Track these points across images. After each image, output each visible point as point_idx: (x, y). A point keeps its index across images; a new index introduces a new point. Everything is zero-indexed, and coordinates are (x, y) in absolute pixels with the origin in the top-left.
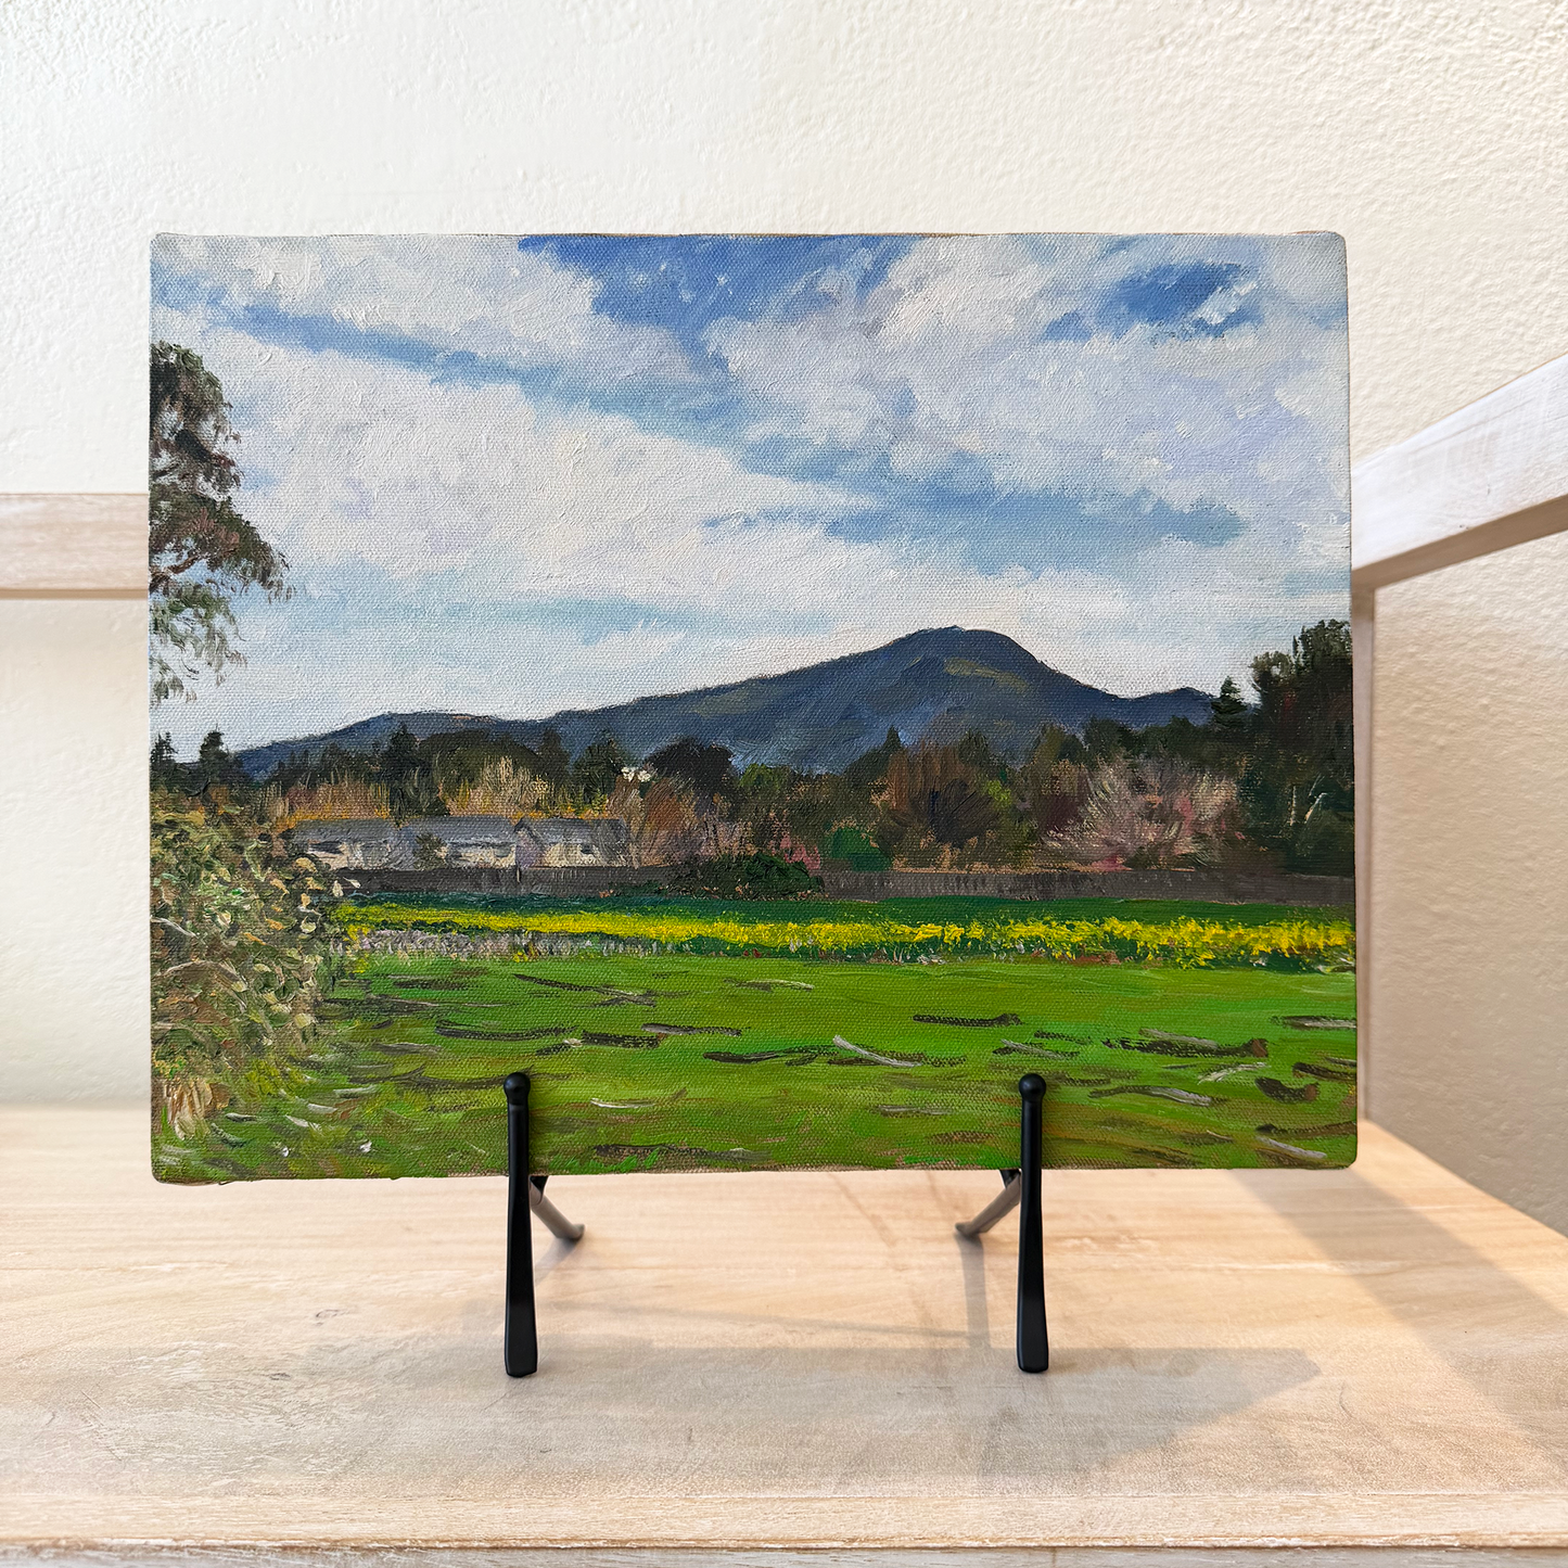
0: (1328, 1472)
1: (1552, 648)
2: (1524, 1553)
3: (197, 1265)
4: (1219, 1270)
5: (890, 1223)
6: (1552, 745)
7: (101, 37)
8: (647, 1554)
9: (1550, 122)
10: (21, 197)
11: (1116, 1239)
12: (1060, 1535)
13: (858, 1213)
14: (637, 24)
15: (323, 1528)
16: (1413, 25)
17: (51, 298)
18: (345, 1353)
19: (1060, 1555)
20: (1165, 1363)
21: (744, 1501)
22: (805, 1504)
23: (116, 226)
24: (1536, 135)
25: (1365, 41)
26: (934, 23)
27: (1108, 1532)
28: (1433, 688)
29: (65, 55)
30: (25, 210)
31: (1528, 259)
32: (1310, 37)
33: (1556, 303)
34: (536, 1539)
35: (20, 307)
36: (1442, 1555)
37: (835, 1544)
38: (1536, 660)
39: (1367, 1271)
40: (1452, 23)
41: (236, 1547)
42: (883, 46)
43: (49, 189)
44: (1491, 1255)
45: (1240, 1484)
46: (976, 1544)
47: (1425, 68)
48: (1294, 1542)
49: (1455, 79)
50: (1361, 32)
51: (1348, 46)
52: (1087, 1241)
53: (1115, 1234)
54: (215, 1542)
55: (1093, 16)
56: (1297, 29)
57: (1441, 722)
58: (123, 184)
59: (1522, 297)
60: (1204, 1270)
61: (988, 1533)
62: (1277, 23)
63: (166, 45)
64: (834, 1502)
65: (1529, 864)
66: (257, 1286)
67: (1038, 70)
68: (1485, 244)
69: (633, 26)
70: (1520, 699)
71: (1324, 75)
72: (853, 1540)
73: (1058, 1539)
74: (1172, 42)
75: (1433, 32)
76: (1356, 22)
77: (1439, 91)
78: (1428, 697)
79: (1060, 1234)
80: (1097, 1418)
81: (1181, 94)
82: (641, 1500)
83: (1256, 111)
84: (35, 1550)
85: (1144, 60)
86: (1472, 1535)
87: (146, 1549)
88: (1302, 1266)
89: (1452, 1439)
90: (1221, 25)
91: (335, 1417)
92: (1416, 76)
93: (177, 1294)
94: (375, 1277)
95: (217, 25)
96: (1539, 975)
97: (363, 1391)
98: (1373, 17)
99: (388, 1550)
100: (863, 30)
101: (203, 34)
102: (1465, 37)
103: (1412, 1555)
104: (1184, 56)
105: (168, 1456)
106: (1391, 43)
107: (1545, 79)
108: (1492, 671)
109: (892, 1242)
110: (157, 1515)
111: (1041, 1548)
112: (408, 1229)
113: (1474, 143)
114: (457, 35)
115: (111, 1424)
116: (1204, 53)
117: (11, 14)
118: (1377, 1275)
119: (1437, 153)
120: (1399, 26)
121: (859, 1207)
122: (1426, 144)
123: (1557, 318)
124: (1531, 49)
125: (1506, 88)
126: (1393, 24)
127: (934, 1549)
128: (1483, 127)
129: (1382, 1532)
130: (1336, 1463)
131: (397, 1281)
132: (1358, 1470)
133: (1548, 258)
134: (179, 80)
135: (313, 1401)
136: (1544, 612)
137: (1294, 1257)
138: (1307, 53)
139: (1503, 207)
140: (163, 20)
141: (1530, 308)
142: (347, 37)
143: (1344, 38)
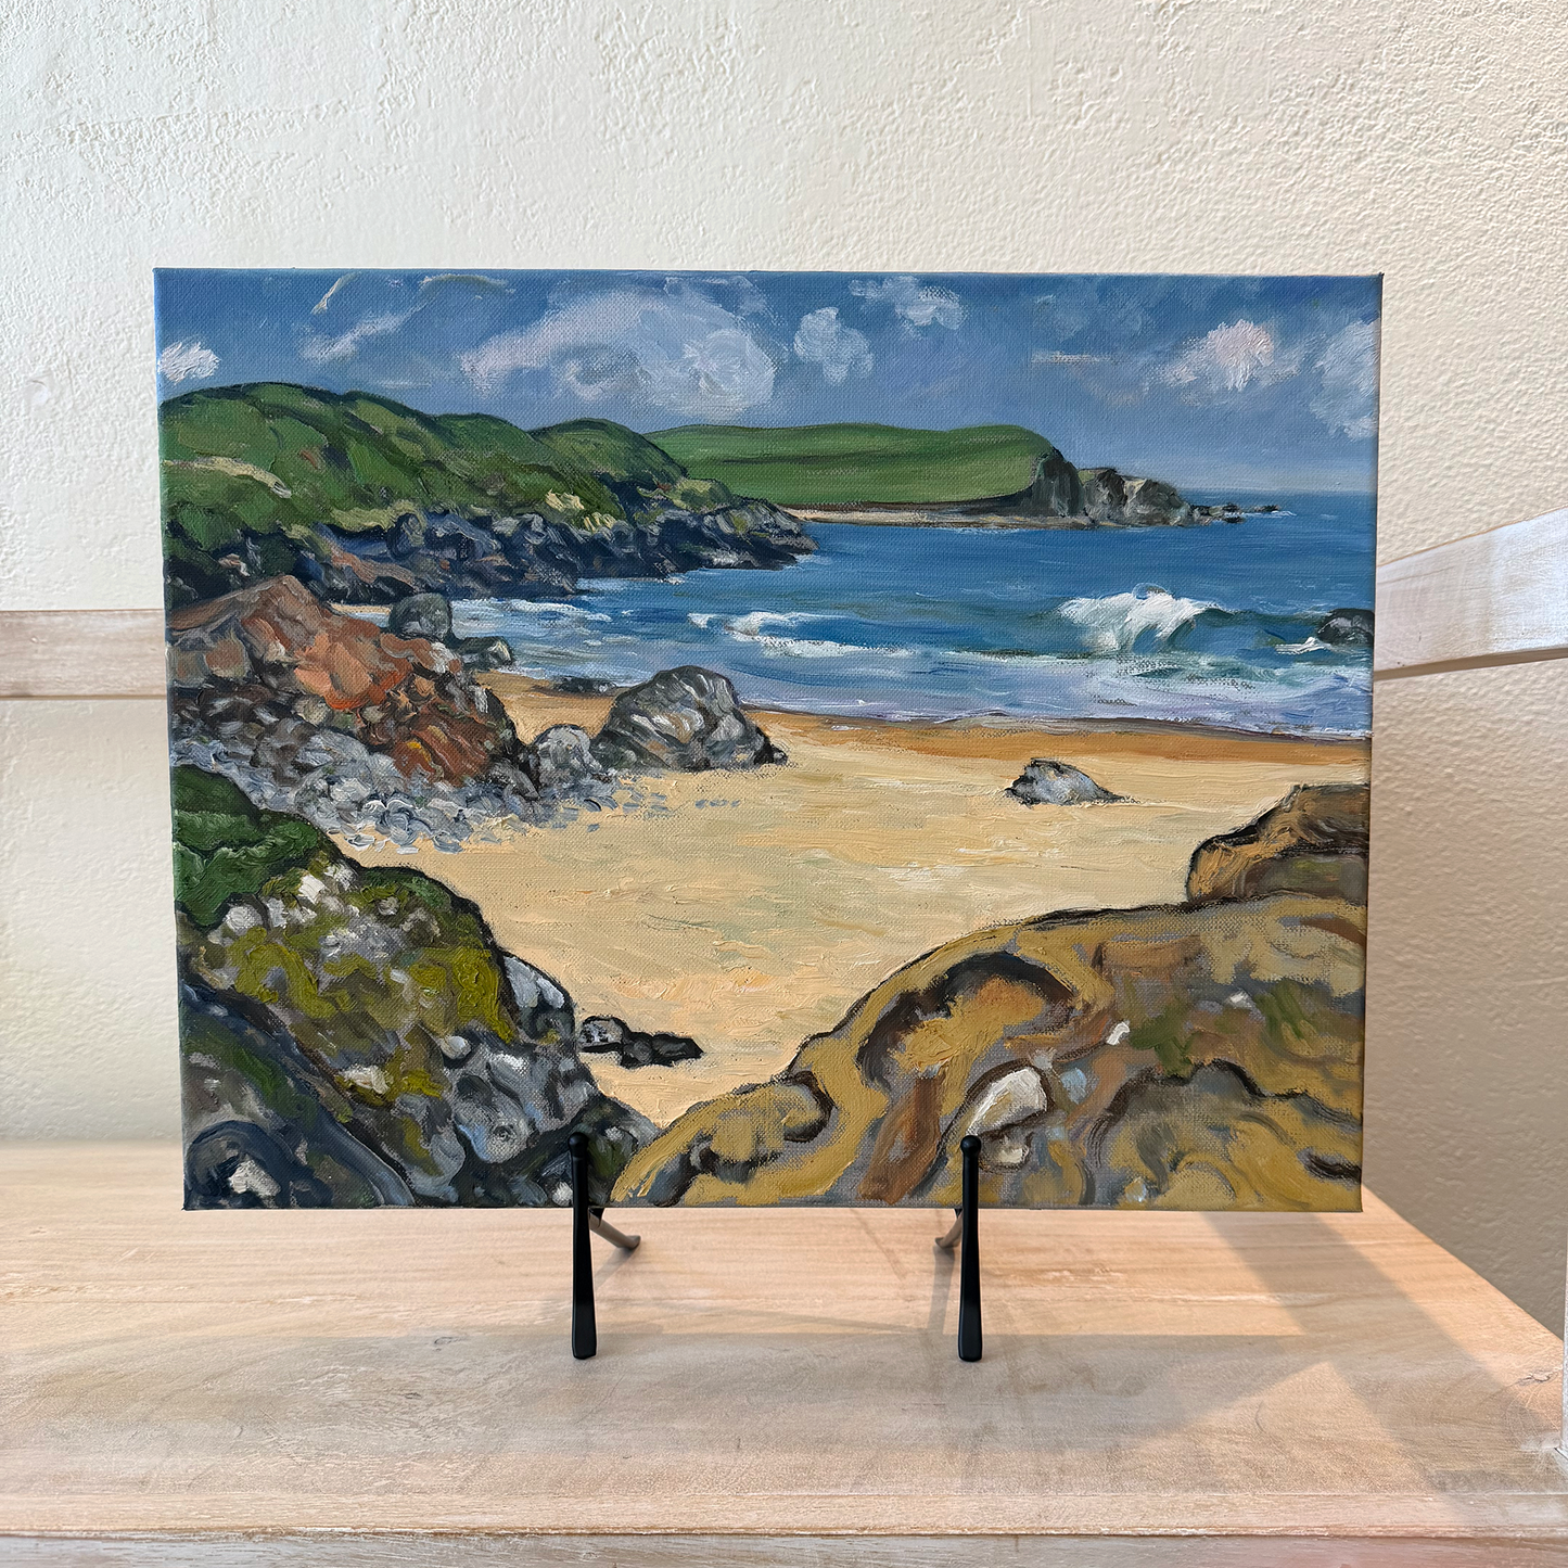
0: (1236, 1477)
1: (1513, 721)
2: (1379, 1541)
3: (330, 1297)
4: (1175, 1300)
5: (903, 1257)
6: (1511, 810)
7: (180, 170)
8: (708, 1538)
9: (1524, 228)
10: (113, 322)
11: (1090, 1271)
12: (1022, 1526)
13: (875, 1247)
14: (672, 151)
15: (463, 1519)
16: (1397, 137)
17: (144, 415)
18: (462, 1375)
19: (1021, 1541)
20: (1119, 1384)
21: (781, 1498)
22: (828, 1500)
24: (1510, 241)
25: (1351, 153)
26: (947, 144)
27: (1059, 1524)
28: (1402, 759)
29: (148, 188)
30: (118, 334)
31: (1500, 359)
32: (1298, 151)
33: (1524, 400)
34: (624, 1528)
36: (1315, 1542)
37: (850, 1532)
38: (1500, 732)
39: (1298, 1302)
40: (1434, 134)
41: (399, 1533)
42: (899, 169)
43: (139, 313)
44: (1406, 1287)
45: (1165, 1486)
46: (957, 1532)
47: (1408, 178)
48: (1201, 1531)
49: (1435, 188)
50: (1347, 145)
51: (1334, 158)
52: (1066, 1273)
53: (1090, 1266)
54: (383, 1530)
55: (1095, 135)
56: (1286, 143)
57: (1410, 790)
59: (1493, 395)
60: (1162, 1301)
61: (967, 1523)
62: (1269, 138)
63: (240, 177)
64: (850, 1499)
65: (1488, 918)
66: (383, 1316)
67: (1043, 188)
68: (1459, 344)
69: (669, 153)
70: (1483, 768)
71: (1312, 187)
72: (864, 1529)
73: (1020, 1529)
74: (1169, 158)
75: (1416, 143)
76: (1342, 135)
77: (1421, 200)
78: (1398, 768)
79: (1044, 1267)
80: (1060, 1431)
81: (1176, 208)
82: (703, 1497)
83: (1247, 222)
84: (250, 1536)
85: (1142, 175)
86: (1339, 1527)
87: (331, 1534)
88: (1244, 1297)
89: (1339, 1450)
90: (1215, 141)
91: (460, 1429)
92: (1398, 186)
93: (319, 1325)
94: (479, 1307)
95: (287, 158)
96: (1494, 1018)
97: (480, 1407)
98: (1359, 130)
99: (513, 1535)
100: (881, 154)
101: (274, 167)
102: (1445, 148)
103: (1292, 1543)
104: (1182, 171)
105: (337, 1462)
106: (1376, 155)
107: (1520, 186)
108: (1456, 744)
109: (902, 1275)
110: (337, 1509)
111: (1007, 1535)
112: (501, 1263)
113: (1451, 249)
114: (507, 164)
115: (287, 1436)
116: (1199, 168)
117: (97, 150)
118: (1306, 1306)
119: (1417, 260)
120: (1383, 139)
121: (876, 1241)
122: (1407, 250)
123: (1525, 414)
124: (1508, 158)
125: (1483, 197)
126: (1378, 136)
127: (925, 1535)
128: (1460, 233)
129: (1270, 1524)
130: (1243, 1470)
131: (496, 1311)
132: (1261, 1476)
133: (1519, 358)
134: (254, 210)
135: (442, 1416)
136: (1507, 688)
137: (1240, 1290)
138: (1297, 166)
139: (1477, 310)
140: (237, 154)
141: (1499, 406)
142: (405, 168)
143: (1331, 150)
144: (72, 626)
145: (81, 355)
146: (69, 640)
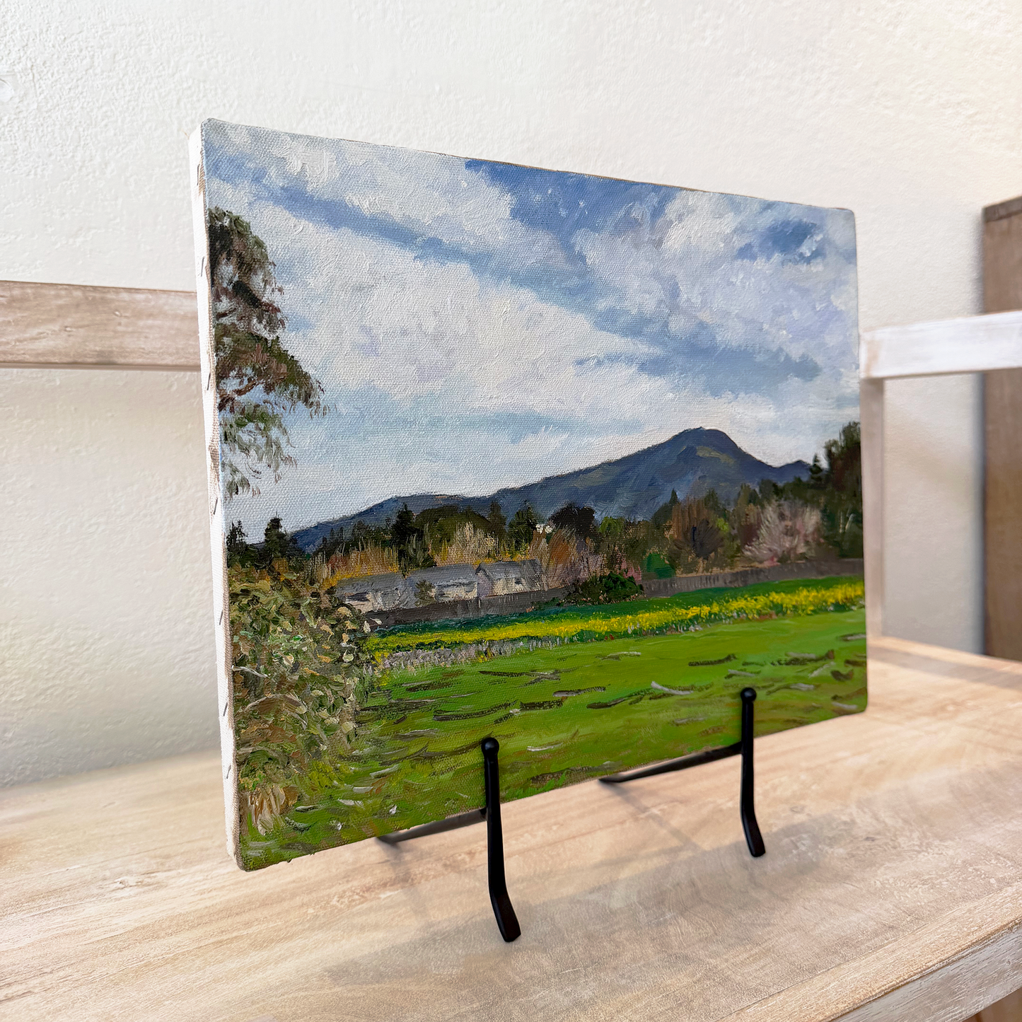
10: (76, 39)
17: (106, 125)
23: (158, 77)
30: (81, 51)
35: (81, 129)
43: (101, 37)
58: (162, 45)
144: (153, 303)
145: (44, 63)
146: (150, 315)
